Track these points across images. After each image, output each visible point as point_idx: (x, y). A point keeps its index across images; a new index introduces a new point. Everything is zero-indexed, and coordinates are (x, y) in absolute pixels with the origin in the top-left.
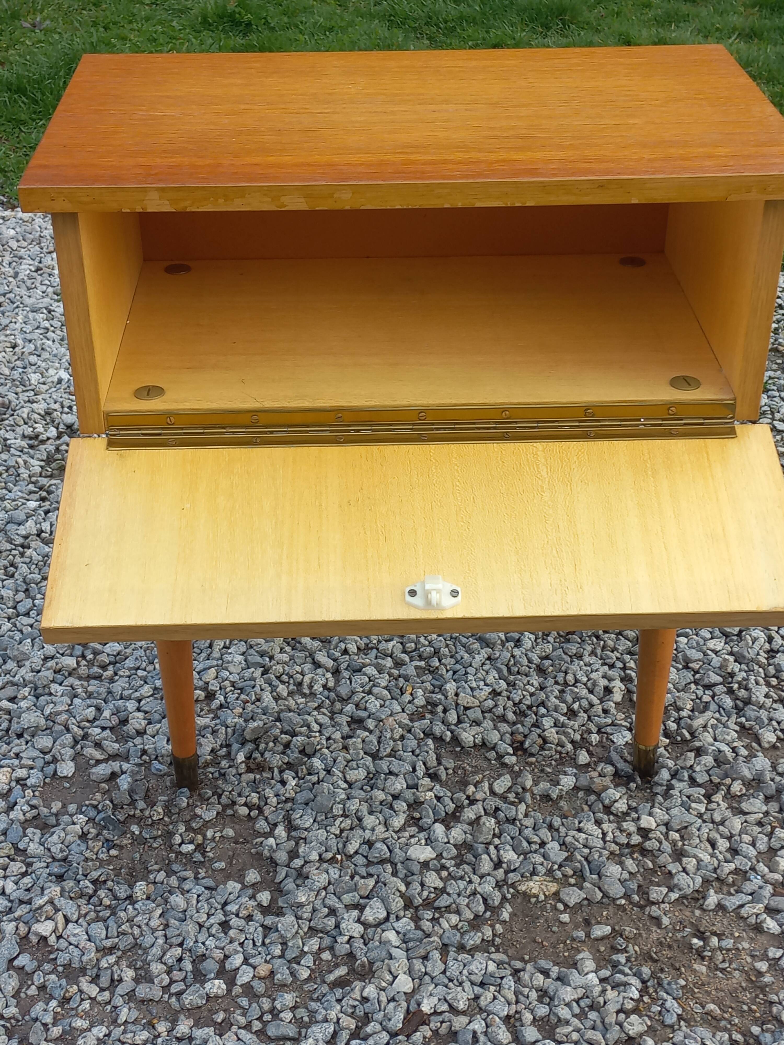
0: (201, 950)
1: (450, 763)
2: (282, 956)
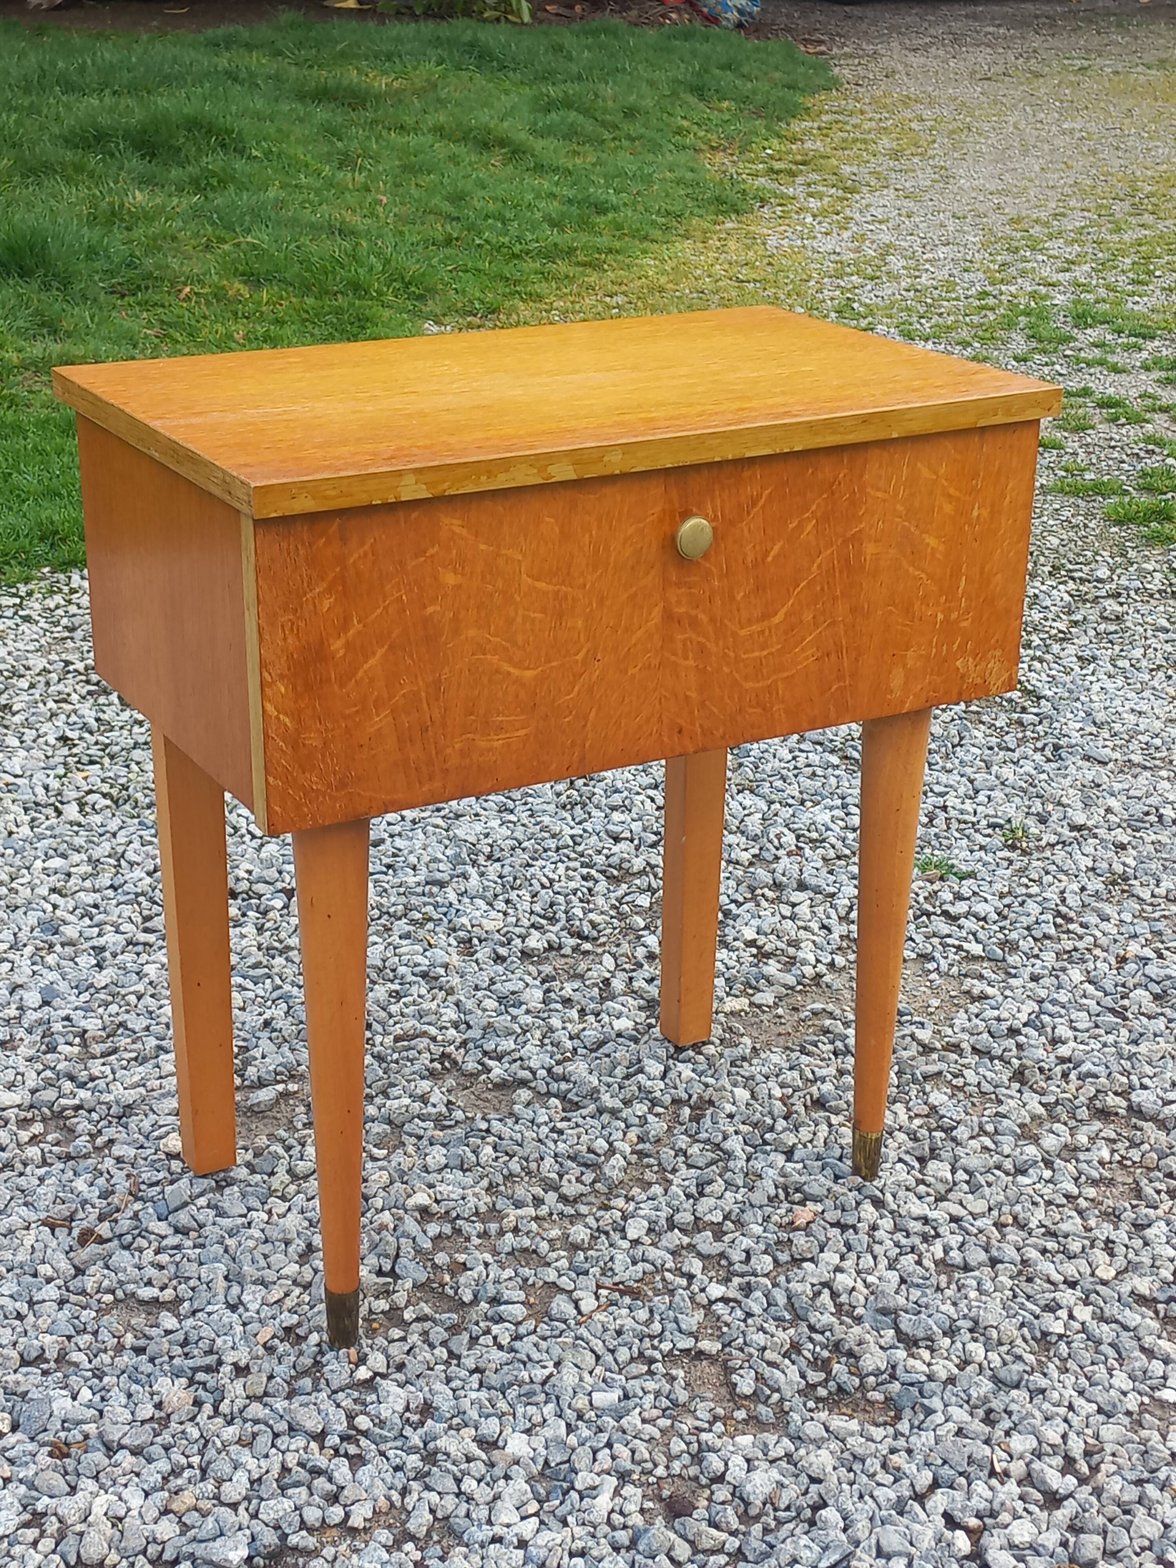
0: (565, 1152)
2: (629, 1126)
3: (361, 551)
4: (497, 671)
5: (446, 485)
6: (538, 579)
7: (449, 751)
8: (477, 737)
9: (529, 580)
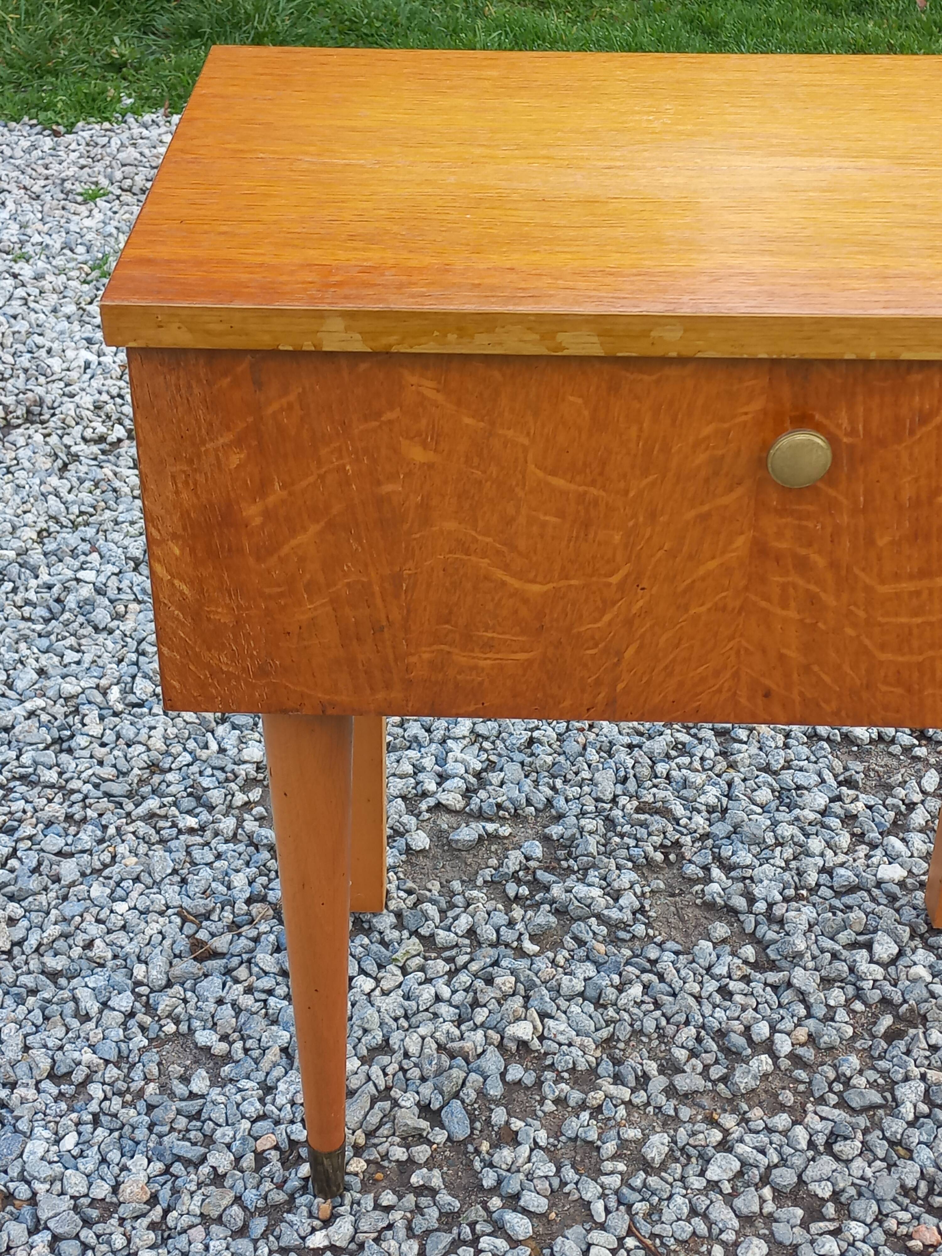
0: (716, 1025)
1: (856, 766)
2: (809, 1016)
3: (284, 401)
4: (486, 578)
5: (393, 339)
6: (553, 473)
7: (413, 659)
8: (456, 651)
9: (540, 474)
